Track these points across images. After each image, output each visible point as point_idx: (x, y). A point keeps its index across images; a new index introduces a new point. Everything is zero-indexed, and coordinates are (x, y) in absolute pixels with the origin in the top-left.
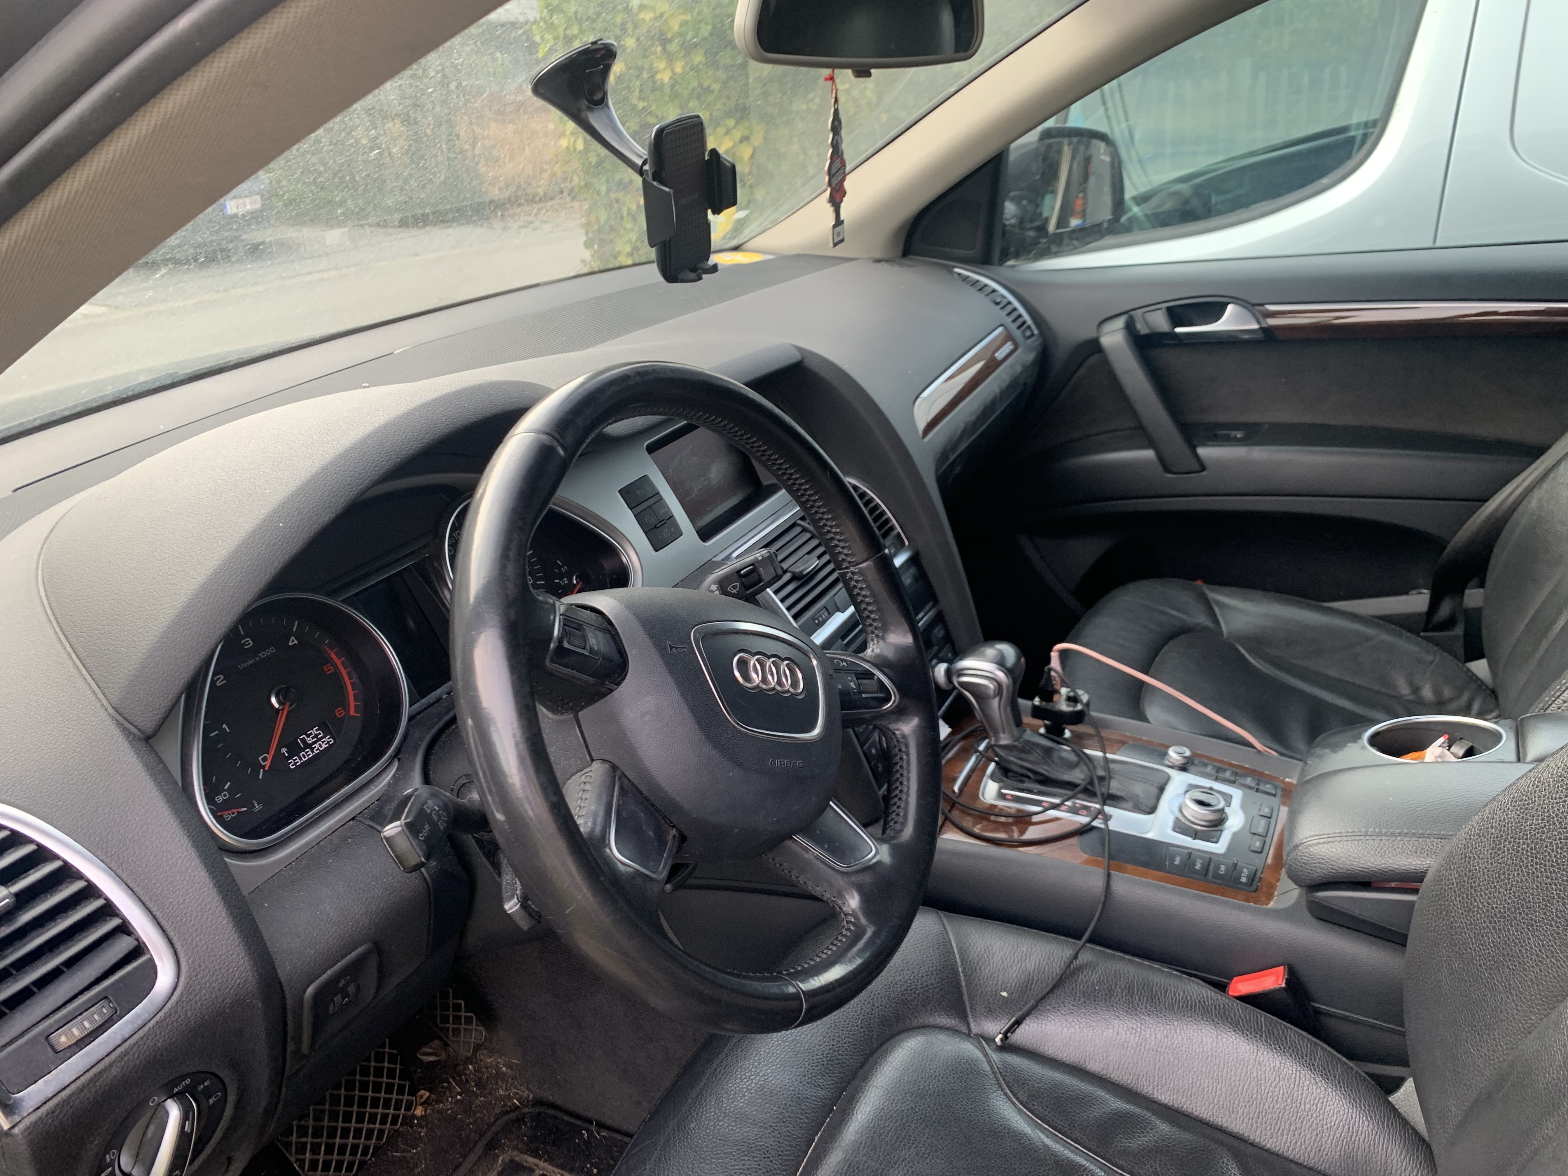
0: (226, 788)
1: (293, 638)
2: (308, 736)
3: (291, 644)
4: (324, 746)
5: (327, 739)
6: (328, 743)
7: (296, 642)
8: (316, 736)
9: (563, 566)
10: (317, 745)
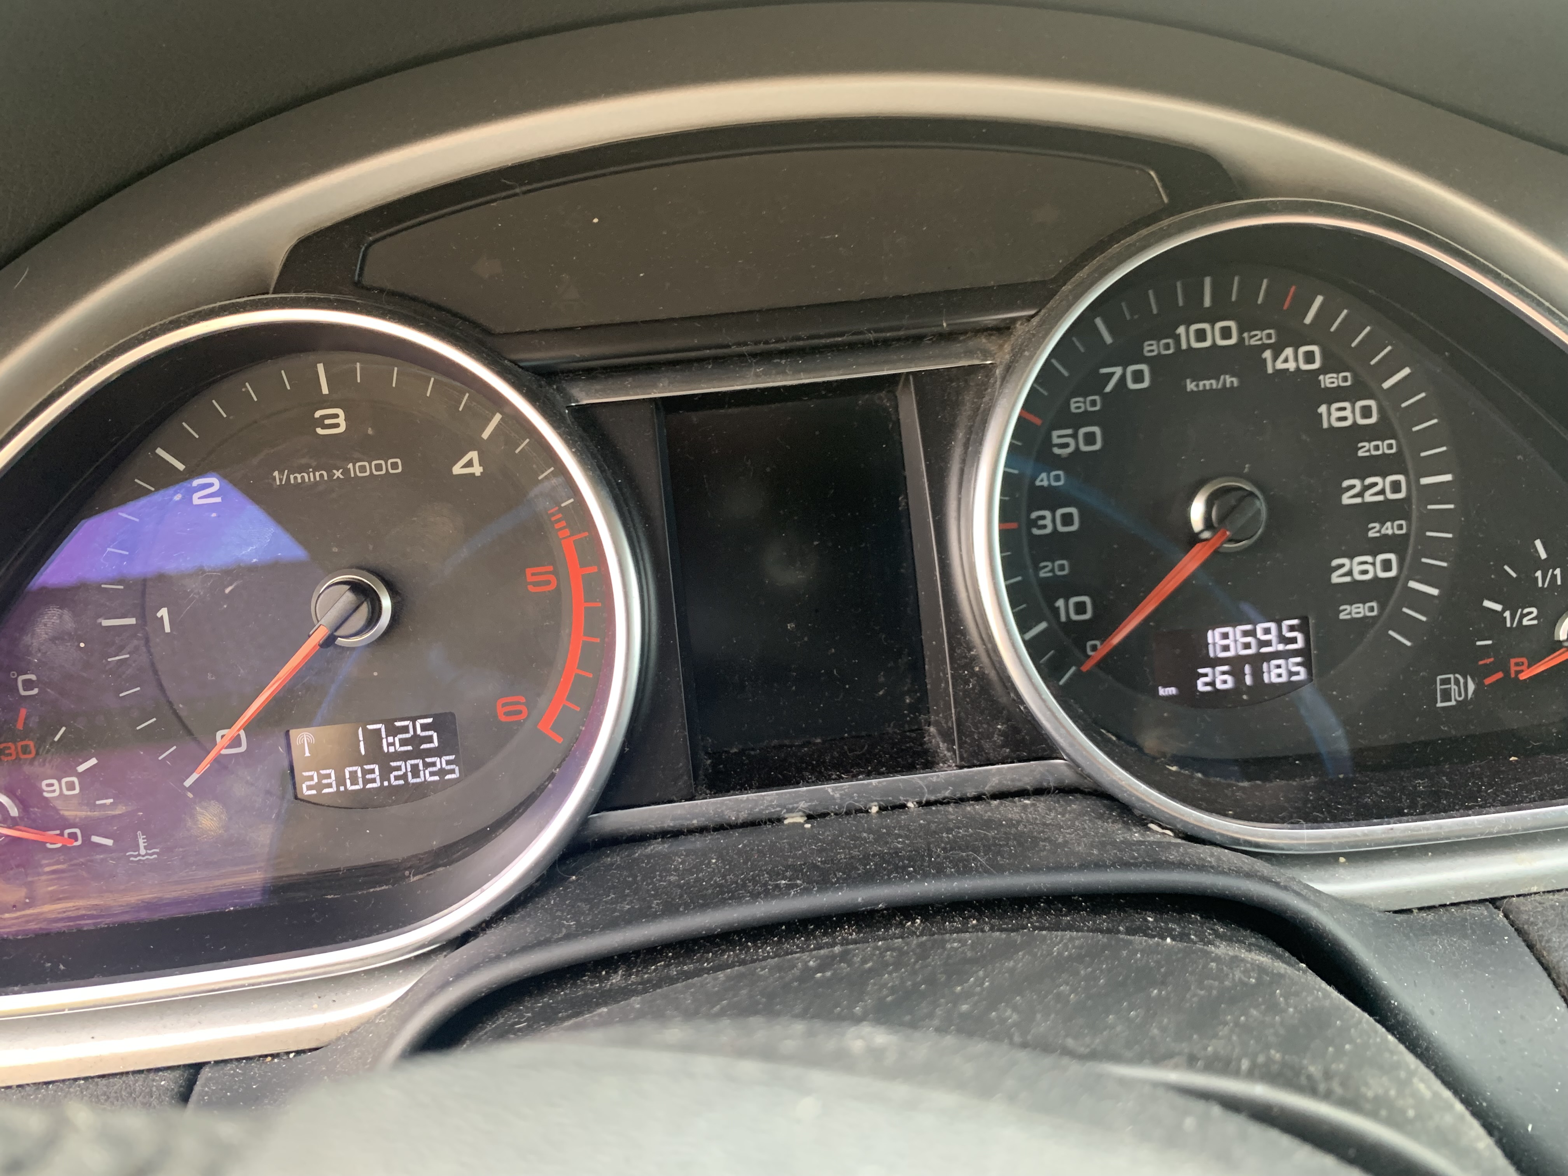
0: (81, 768)
1: (473, 455)
2: (393, 731)
3: (457, 470)
4: (426, 776)
5: (441, 762)
6: (442, 772)
7: (477, 470)
8: (416, 740)
9: (1545, 566)
10: (405, 766)
